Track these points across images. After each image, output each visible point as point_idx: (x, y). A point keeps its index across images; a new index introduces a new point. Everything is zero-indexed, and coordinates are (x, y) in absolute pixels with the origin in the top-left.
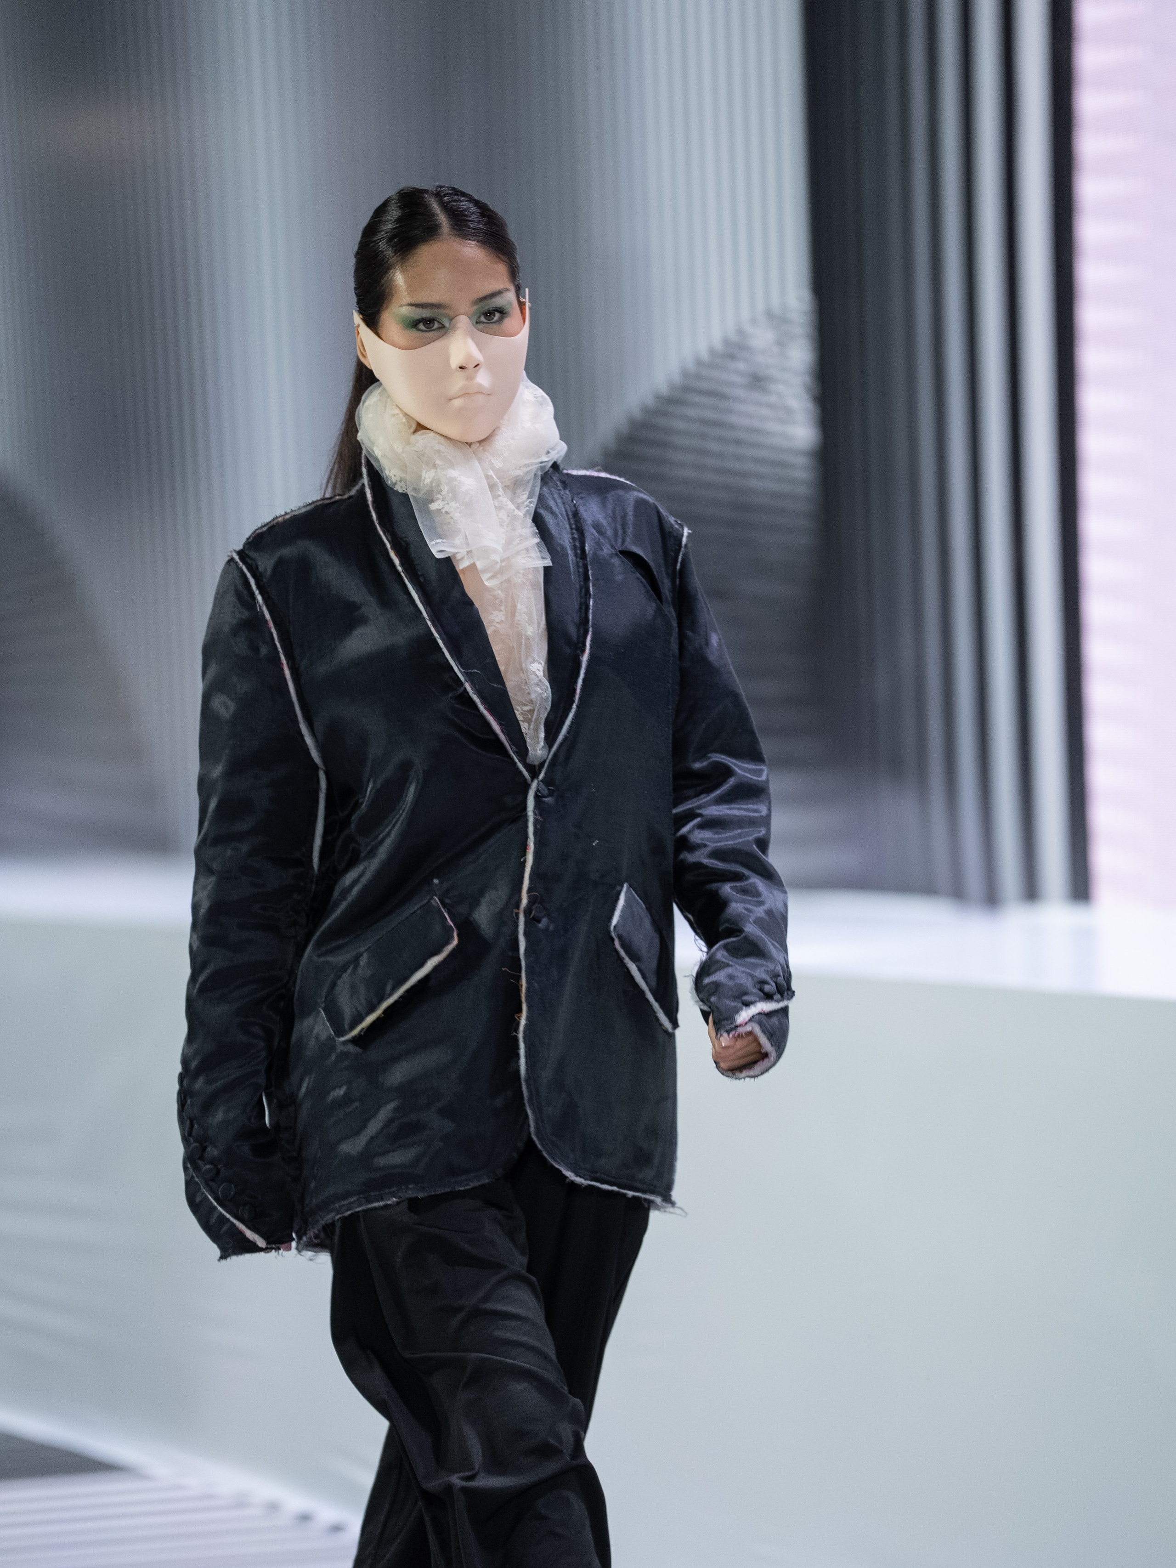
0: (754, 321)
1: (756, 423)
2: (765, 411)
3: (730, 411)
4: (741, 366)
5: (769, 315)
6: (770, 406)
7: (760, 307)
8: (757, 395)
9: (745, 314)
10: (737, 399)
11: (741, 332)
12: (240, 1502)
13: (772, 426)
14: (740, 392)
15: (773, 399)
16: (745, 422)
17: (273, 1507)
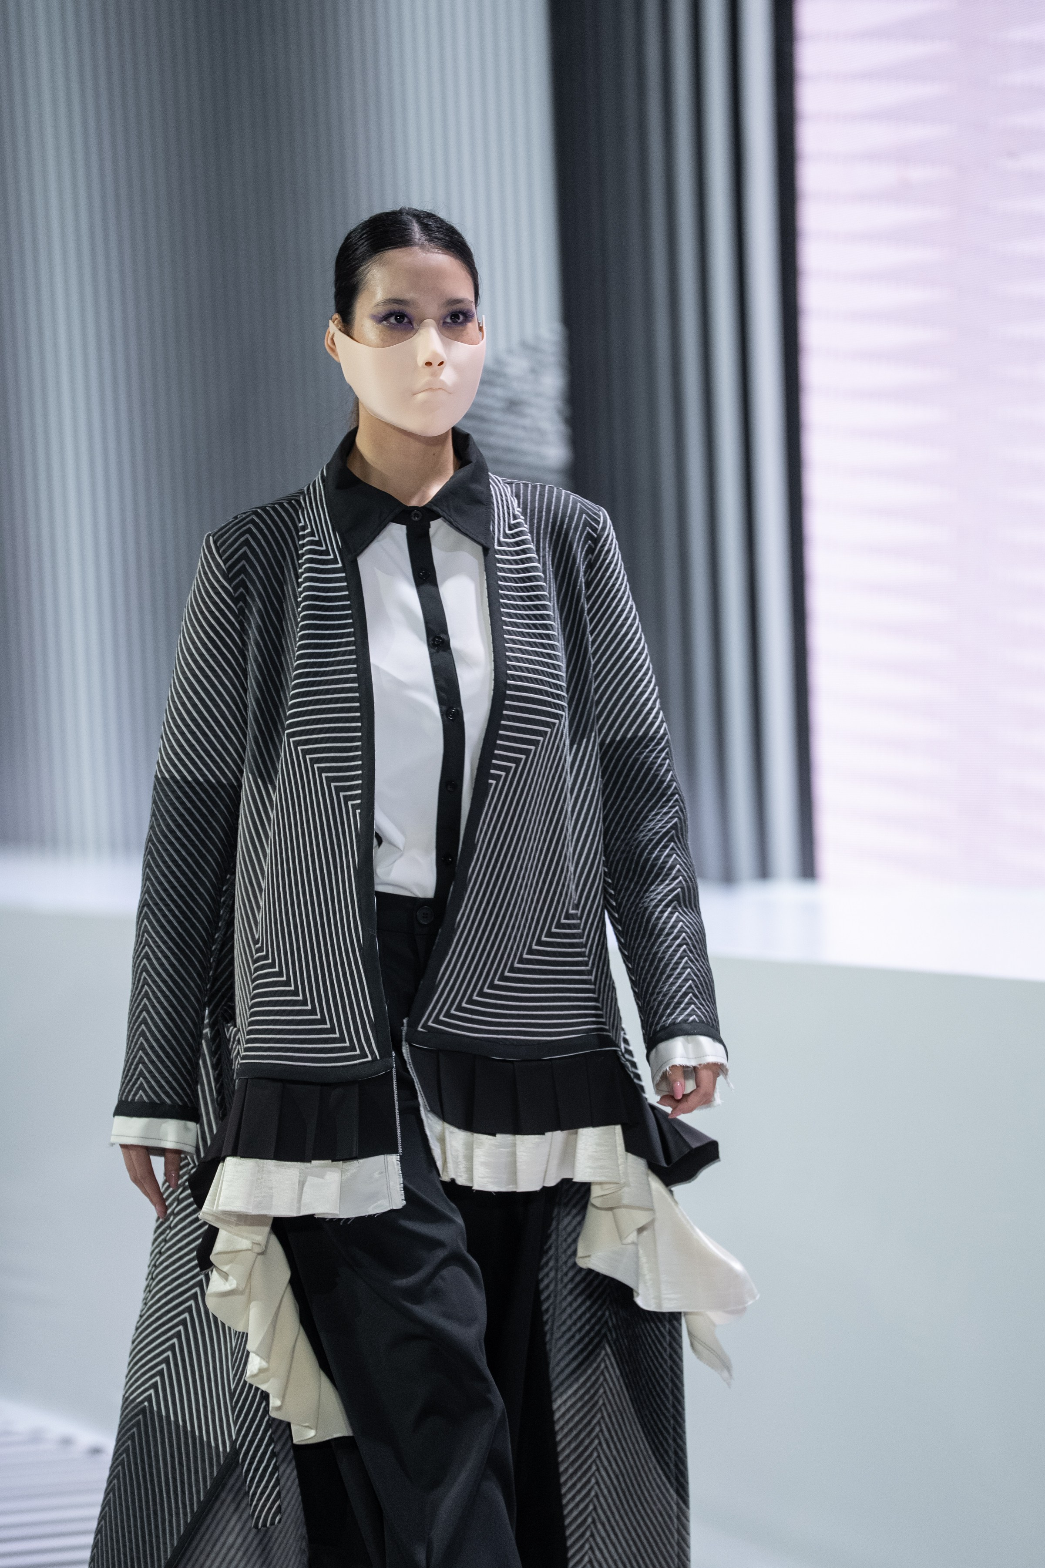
0: (510, 351)
1: (512, 444)
2: (520, 433)
3: (490, 433)
4: (499, 392)
5: (524, 345)
6: (524, 428)
7: (515, 339)
8: (511, 418)
9: (502, 345)
10: (497, 422)
11: (498, 361)
12: (36, 1437)
13: (525, 446)
14: (497, 416)
15: (527, 422)
16: (503, 443)
17: (67, 1442)
